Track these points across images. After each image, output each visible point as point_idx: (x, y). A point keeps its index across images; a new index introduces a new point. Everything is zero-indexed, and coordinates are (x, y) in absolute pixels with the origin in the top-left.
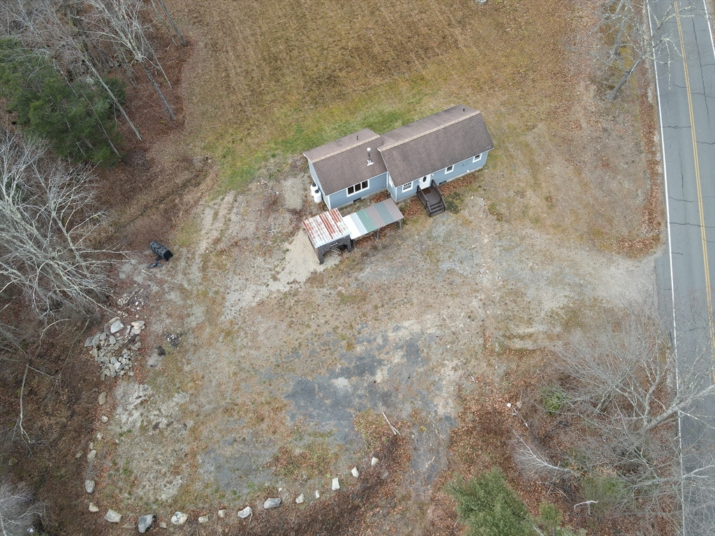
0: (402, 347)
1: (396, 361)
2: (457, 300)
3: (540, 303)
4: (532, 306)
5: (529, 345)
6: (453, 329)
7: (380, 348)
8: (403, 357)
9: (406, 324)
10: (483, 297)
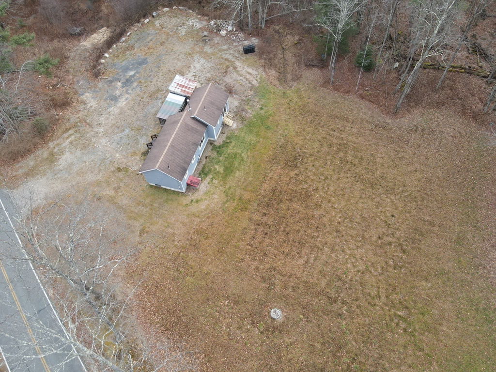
0: (119, 96)
1: (117, 91)
2: (110, 125)
3: (71, 153)
4: (74, 149)
5: (66, 135)
6: (103, 116)
7: (127, 90)
8: (116, 94)
9: (124, 103)
10: (100, 135)
